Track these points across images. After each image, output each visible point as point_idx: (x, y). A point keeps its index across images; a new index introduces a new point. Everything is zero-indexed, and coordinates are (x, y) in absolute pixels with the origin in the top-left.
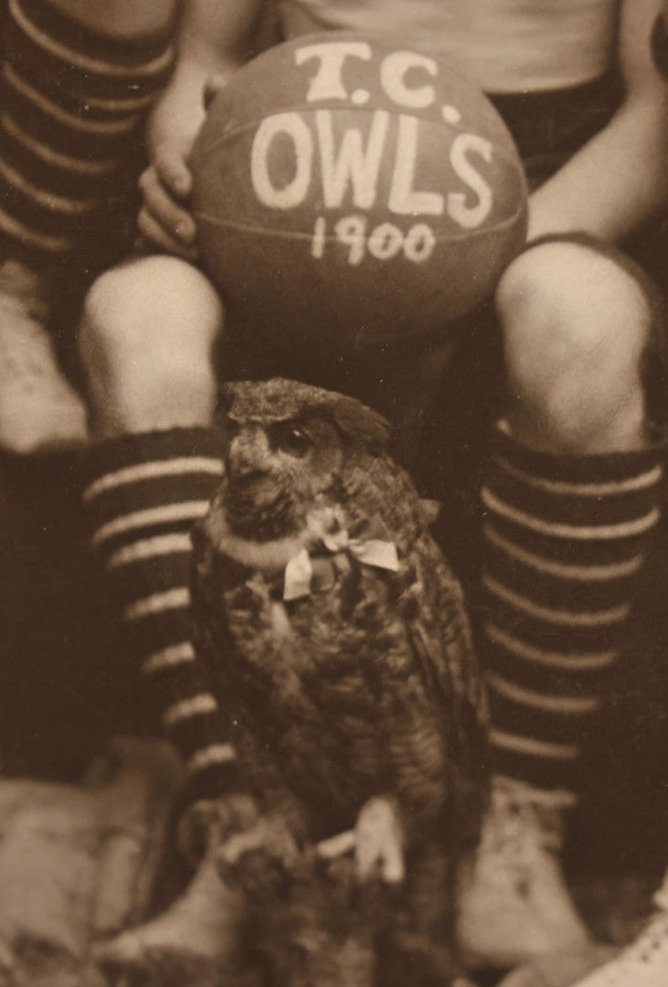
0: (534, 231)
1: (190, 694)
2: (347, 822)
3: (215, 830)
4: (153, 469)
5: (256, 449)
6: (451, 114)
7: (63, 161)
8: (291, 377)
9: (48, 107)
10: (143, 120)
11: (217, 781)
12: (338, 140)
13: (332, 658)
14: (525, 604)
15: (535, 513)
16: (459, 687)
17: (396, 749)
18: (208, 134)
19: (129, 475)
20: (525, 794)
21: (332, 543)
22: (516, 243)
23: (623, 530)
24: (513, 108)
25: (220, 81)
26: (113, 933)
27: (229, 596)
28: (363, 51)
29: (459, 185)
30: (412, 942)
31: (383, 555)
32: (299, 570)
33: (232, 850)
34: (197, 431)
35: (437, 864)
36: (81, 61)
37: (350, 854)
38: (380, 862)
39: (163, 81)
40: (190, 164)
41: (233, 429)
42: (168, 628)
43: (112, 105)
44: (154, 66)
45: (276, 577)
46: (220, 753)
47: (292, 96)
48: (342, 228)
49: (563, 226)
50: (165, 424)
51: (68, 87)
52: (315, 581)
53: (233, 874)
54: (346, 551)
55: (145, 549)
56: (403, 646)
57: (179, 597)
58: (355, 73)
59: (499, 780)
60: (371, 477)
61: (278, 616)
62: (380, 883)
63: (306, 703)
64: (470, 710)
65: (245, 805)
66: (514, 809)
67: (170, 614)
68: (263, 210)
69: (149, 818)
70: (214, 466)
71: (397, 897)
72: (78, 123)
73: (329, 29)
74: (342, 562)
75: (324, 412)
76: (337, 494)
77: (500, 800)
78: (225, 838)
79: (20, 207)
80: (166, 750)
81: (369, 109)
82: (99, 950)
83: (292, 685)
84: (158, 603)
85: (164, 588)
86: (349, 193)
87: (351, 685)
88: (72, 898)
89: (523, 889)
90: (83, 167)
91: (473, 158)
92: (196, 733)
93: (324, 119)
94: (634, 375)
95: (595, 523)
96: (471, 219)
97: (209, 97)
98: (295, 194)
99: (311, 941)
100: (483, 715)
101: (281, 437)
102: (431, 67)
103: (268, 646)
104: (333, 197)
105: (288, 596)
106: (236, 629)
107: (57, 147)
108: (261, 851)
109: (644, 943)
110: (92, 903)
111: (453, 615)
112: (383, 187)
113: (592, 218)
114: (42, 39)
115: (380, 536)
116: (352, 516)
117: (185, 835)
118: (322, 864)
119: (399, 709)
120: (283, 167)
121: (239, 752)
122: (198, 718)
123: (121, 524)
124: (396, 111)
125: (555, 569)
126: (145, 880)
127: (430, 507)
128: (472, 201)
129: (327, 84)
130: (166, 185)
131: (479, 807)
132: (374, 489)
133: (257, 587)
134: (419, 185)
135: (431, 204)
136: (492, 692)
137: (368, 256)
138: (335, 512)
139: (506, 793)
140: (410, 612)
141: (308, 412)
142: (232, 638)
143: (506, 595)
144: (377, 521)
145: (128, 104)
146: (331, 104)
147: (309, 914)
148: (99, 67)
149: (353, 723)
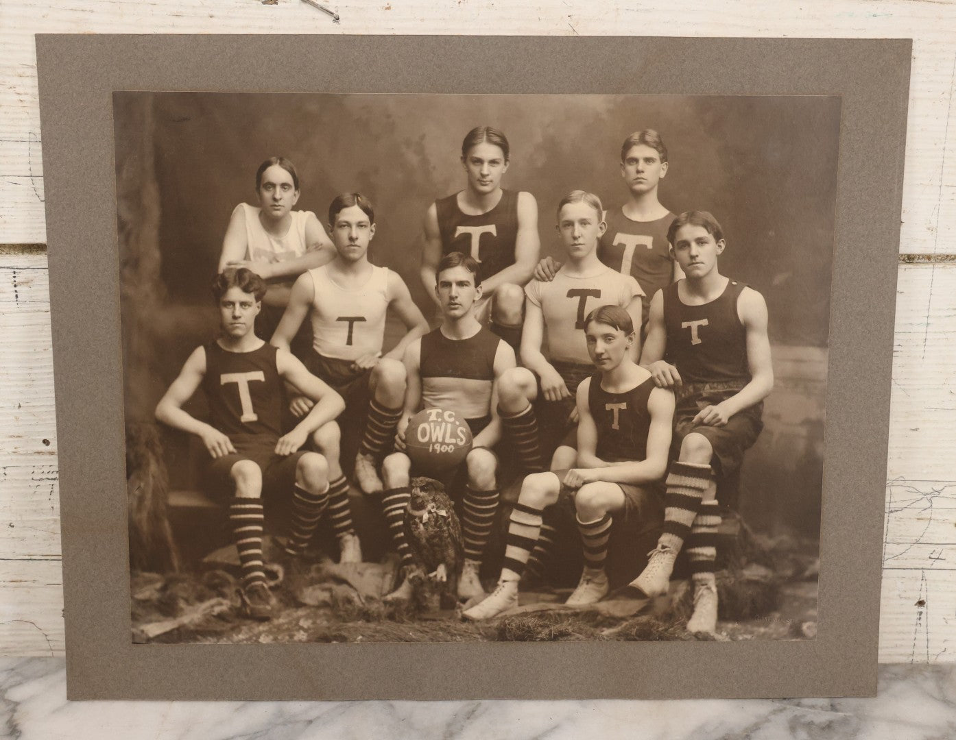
0: (474, 446)
1: (403, 543)
2: (435, 569)
3: (408, 572)
4: (396, 496)
5: (417, 491)
6: (457, 423)
7: (379, 434)
8: (424, 476)
9: (377, 423)
10: (396, 425)
11: (408, 561)
12: (435, 428)
13: (432, 535)
14: (471, 522)
15: (474, 503)
16: (458, 540)
17: (445, 553)
18: (408, 428)
19: (391, 497)
20: (471, 562)
21: (432, 511)
22: (470, 448)
23: (491, 506)
24: (470, 422)
25: (412, 417)
26: (386, 595)
27: (411, 522)
28: (440, 411)
29: (459, 437)
30: (448, 594)
31: (443, 513)
32: (426, 516)
33: (411, 576)
34: (405, 488)
35: (453, 577)
36: (384, 414)
37: (436, 576)
38: (442, 577)
39: (400, 417)
40: (406, 434)
41: (413, 487)
42: (399, 529)
43: (390, 422)
44: (398, 415)
45: (421, 518)
46: (409, 555)
47: (426, 420)
48: (436, 446)
49: (479, 445)
50: (399, 487)
51: (381, 419)
52: (429, 519)
53: (411, 581)
54: (435, 512)
55: (394, 513)
56: (447, 532)
57: (401, 523)
58: (438, 415)
59: (466, 559)
60: (441, 497)
61: (421, 526)
62: (441, 582)
63: (427, 544)
64: (460, 545)
65: (414, 566)
66: (469, 565)
67: (399, 526)
68: (420, 443)
69: (394, 570)
70: (409, 495)
71: (445, 585)
72: (383, 426)
73: (433, 407)
74: (435, 514)
75: (431, 483)
76: (434, 500)
77: (466, 563)
78: (410, 573)
79: (370, 442)
80: (398, 555)
81: (442, 422)
82: (383, 598)
83: (424, 541)
84: (396, 524)
85: (398, 521)
86: (437, 439)
87: (436, 540)
88: (377, 587)
89: (471, 582)
90: (383, 435)
91: (462, 431)
92: (405, 551)
93: (432, 424)
94: (493, 475)
95: (485, 505)
96: (461, 444)
97: (409, 420)
98: (426, 439)
99: (427, 595)
100: (463, 546)
101: (422, 489)
102: (454, 414)
103: (419, 533)
104: (434, 440)
105: (423, 522)
106: (413, 529)
107: (378, 431)
108: (417, 576)
109: (496, 592)
110: (382, 588)
111: (457, 525)
112: (444, 438)
113: (485, 443)
114: (376, 410)
115: (442, 509)
116: (437, 505)
117: (401, 574)
118: (430, 578)
119: (446, 545)
120: (424, 434)
121: (413, 555)
122: (405, 548)
123: (389, 508)
124: (447, 422)
125: (478, 515)
126: (393, 583)
127: (453, 503)
128: (462, 440)
129: (433, 417)
130: (400, 438)
131: (462, 565)
132: (441, 499)
133: (417, 520)
134: (451, 437)
135: (453, 441)
136: (465, 541)
137: (441, 451)
138: (433, 504)
139: (468, 562)
140: (448, 525)
141: (428, 484)
142: (412, 531)
143: (468, 520)
144: (442, 505)
145: (393, 422)
146: (432, 421)
147: (427, 589)
148: (388, 415)
149: (437, 548)
